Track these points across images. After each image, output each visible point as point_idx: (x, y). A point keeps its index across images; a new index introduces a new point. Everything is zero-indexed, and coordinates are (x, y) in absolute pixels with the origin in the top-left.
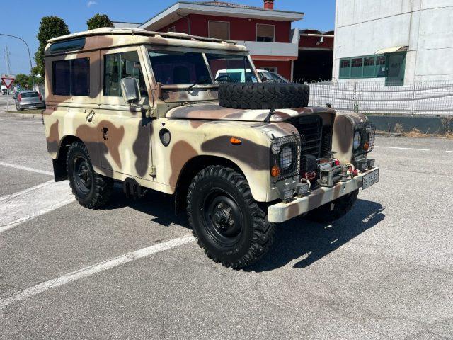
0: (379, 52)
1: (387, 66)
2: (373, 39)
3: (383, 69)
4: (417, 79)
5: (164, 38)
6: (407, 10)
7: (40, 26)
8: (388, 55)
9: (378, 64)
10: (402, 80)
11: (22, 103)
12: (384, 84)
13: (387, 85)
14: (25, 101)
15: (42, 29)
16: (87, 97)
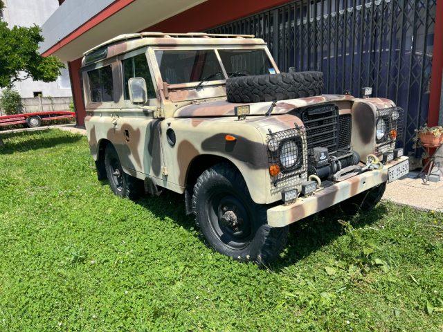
5: (173, 38)
16: (112, 103)
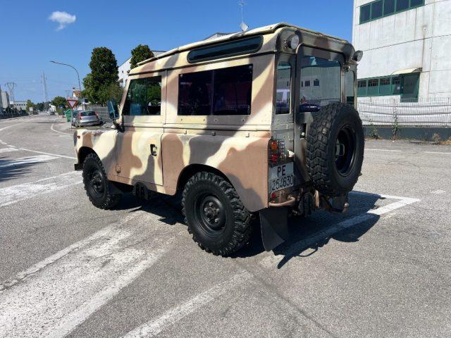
0: (395, 74)
1: (402, 85)
2: (388, 62)
3: (399, 88)
4: (431, 96)
6: (419, 36)
7: (91, 55)
8: (402, 76)
9: (393, 83)
10: (417, 97)
11: (81, 121)
12: (399, 101)
13: (402, 101)
14: (84, 119)
15: (93, 58)
